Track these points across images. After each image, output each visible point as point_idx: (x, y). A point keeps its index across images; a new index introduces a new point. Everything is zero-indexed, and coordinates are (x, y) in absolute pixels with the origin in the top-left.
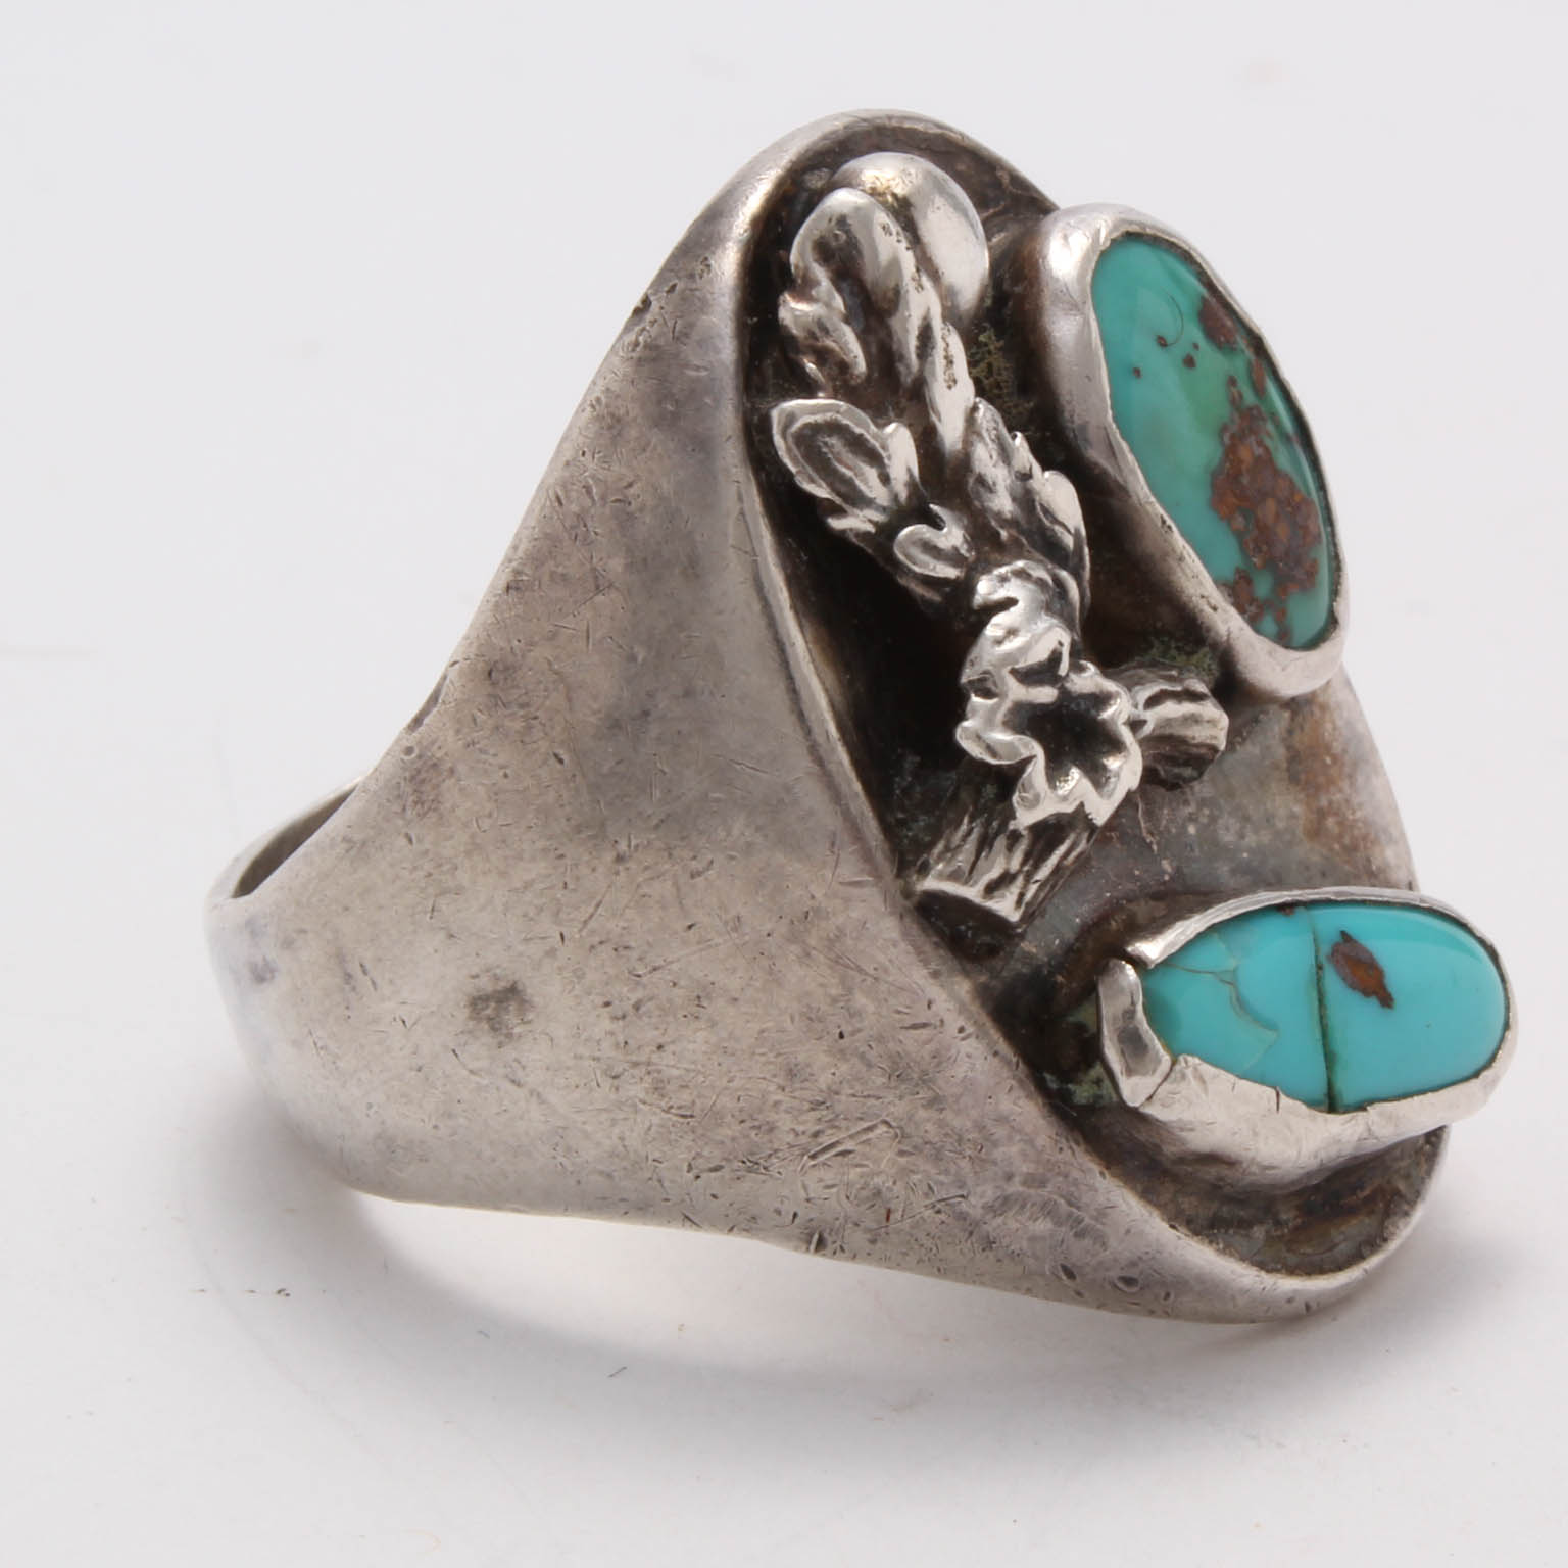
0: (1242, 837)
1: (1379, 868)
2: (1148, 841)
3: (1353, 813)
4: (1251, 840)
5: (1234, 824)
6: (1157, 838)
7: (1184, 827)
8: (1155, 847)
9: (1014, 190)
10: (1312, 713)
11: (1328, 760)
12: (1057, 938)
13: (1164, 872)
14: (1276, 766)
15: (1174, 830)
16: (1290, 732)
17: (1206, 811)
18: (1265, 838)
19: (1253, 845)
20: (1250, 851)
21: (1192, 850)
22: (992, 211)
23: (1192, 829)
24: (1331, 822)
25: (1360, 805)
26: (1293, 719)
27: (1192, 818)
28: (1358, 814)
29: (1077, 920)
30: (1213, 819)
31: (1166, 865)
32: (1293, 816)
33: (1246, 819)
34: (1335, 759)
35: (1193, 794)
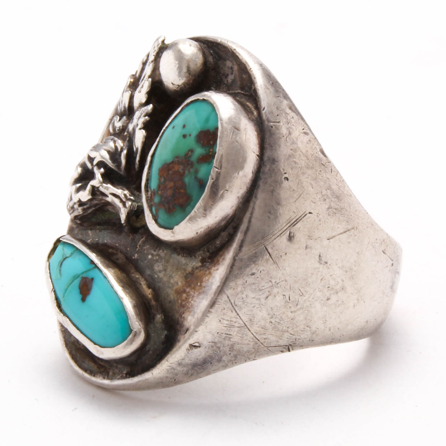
0: (160, 272)
1: (184, 317)
2: (138, 247)
3: (192, 300)
4: (161, 275)
5: (161, 268)
6: (140, 248)
7: (148, 254)
8: (137, 249)
9: (252, 93)
10: (206, 271)
11: (199, 284)
12: (98, 239)
13: (134, 256)
14: (185, 270)
15: (145, 252)
16: (197, 268)
17: (157, 258)
18: (165, 279)
19: (160, 276)
20: (158, 277)
21: (145, 260)
22: (242, 92)
23: (150, 257)
24: (184, 295)
25: (195, 301)
26: (201, 266)
27: (152, 255)
28: (192, 302)
29: (106, 241)
30: (157, 261)
31: (136, 255)
32: (177, 283)
33: (165, 270)
34: (201, 285)
35: (158, 251)
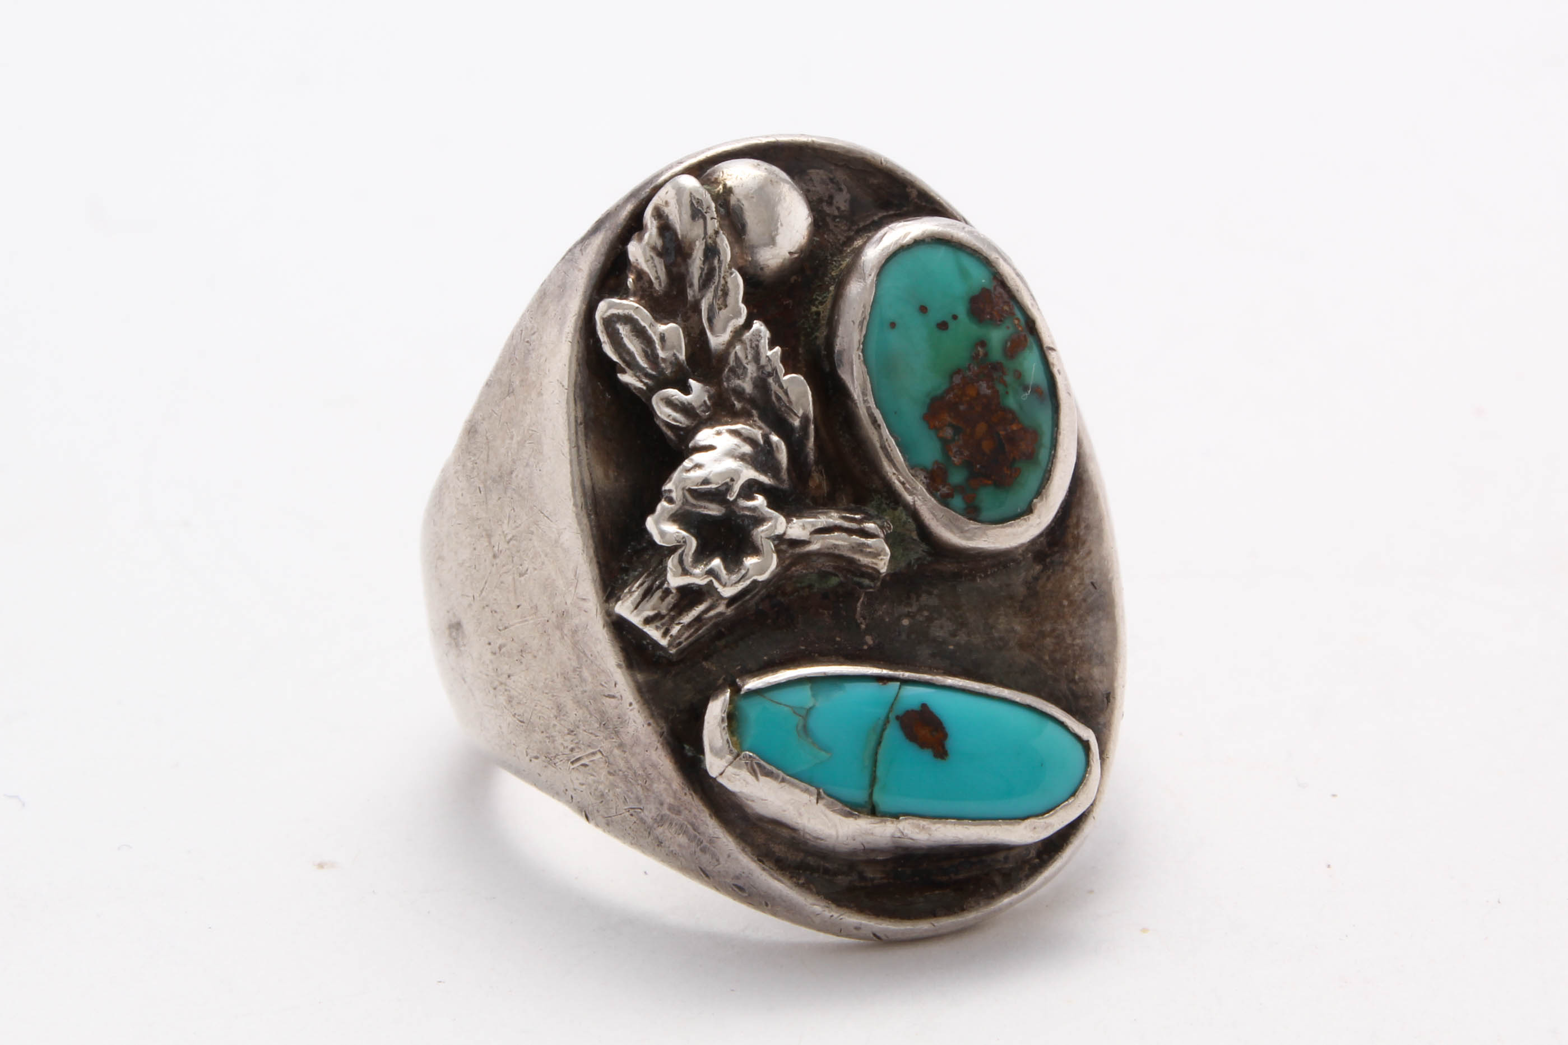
0: (954, 635)
1: (1081, 679)
2: (859, 621)
3: (1074, 639)
4: (962, 638)
5: (949, 626)
6: (867, 621)
7: (899, 619)
8: (863, 626)
9: (919, 202)
10: (1063, 570)
11: (1066, 603)
13: (866, 643)
14: (1011, 598)
15: (887, 620)
16: (1036, 579)
17: (926, 613)
18: (977, 640)
19: (963, 642)
20: (957, 645)
21: (900, 635)
22: (891, 212)
23: (906, 622)
24: (1049, 641)
25: (1082, 637)
26: (1042, 571)
27: (908, 615)
28: (1078, 641)
29: (765, 658)
30: (930, 619)
31: (869, 640)
32: (1013, 630)
33: (963, 624)
34: (1072, 603)
35: (917, 600)
